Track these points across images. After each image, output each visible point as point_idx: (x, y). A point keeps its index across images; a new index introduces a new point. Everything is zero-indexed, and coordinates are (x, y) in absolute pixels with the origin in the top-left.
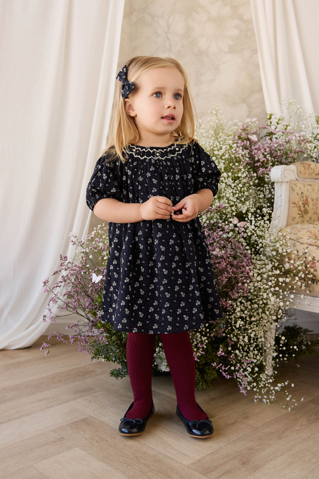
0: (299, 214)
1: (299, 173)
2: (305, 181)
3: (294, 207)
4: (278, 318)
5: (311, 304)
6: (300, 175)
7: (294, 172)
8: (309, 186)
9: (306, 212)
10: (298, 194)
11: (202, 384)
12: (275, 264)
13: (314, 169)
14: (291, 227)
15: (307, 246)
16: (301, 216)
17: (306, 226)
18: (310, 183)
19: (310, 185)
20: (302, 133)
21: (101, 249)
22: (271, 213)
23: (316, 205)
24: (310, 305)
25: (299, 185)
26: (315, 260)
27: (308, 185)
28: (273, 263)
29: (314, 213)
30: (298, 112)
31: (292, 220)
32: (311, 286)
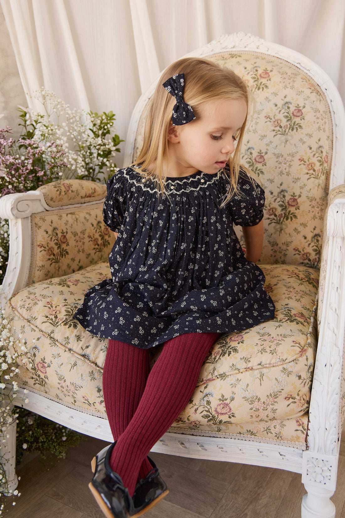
0: (49, 260)
1: (50, 200)
2: (62, 209)
3: (41, 251)
8: (69, 216)
13: (77, 191)
15: (39, 335)
16: (54, 261)
18: (72, 211)
19: (71, 214)
23: (82, 240)
25: (50, 217)
26: (45, 363)
29: (79, 251)
31: (38, 270)
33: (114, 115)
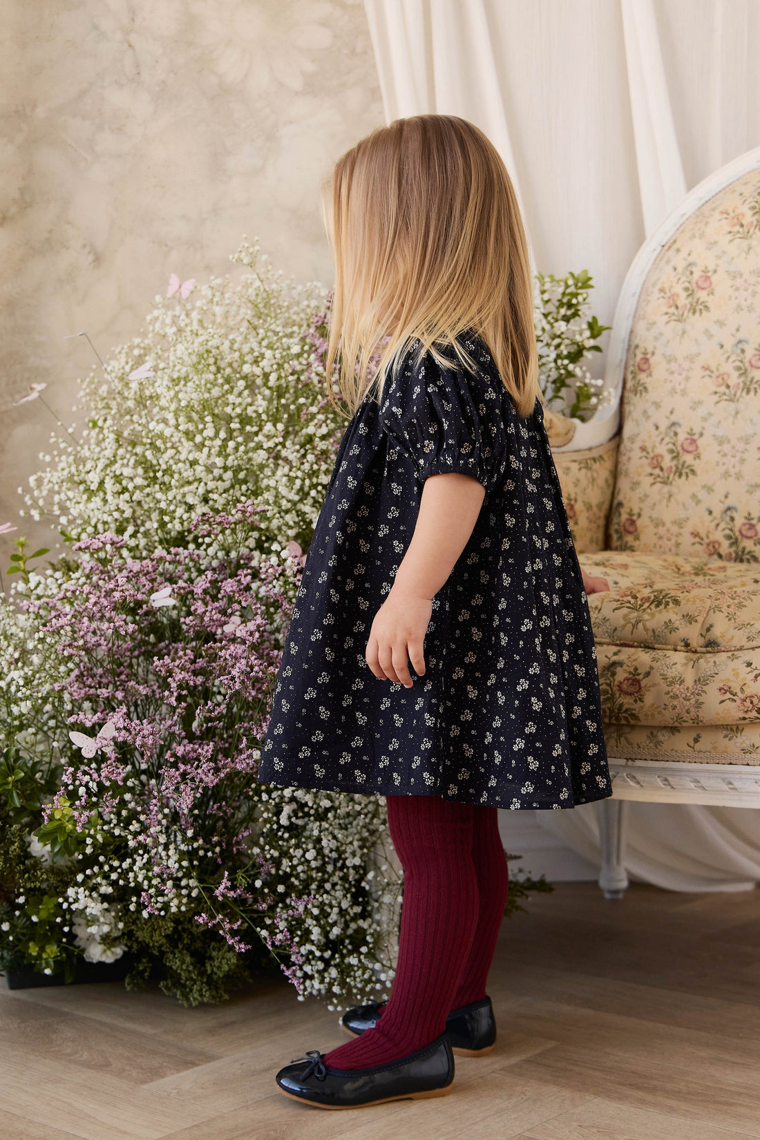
11: (201, 990)
26: (639, 675)
33: (590, 279)
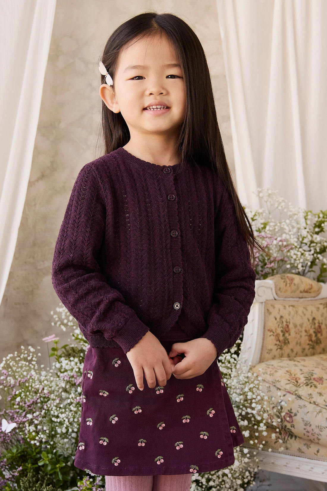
0: (276, 345)
1: (278, 290)
2: (286, 300)
3: (270, 336)
4: (244, 483)
5: (288, 465)
6: (279, 293)
7: (272, 289)
8: (291, 307)
9: (286, 342)
10: (276, 319)
12: (242, 412)
13: (298, 284)
14: (266, 364)
15: (285, 393)
16: (279, 347)
17: (285, 362)
18: (293, 303)
20: (284, 236)
21: (10, 386)
22: (240, 344)
23: (300, 333)
24: (286, 466)
25: (278, 306)
26: (292, 413)
27: (289, 306)
28: (240, 411)
29: (297, 343)
30: (280, 208)
31: (267, 353)
32: (288, 442)
